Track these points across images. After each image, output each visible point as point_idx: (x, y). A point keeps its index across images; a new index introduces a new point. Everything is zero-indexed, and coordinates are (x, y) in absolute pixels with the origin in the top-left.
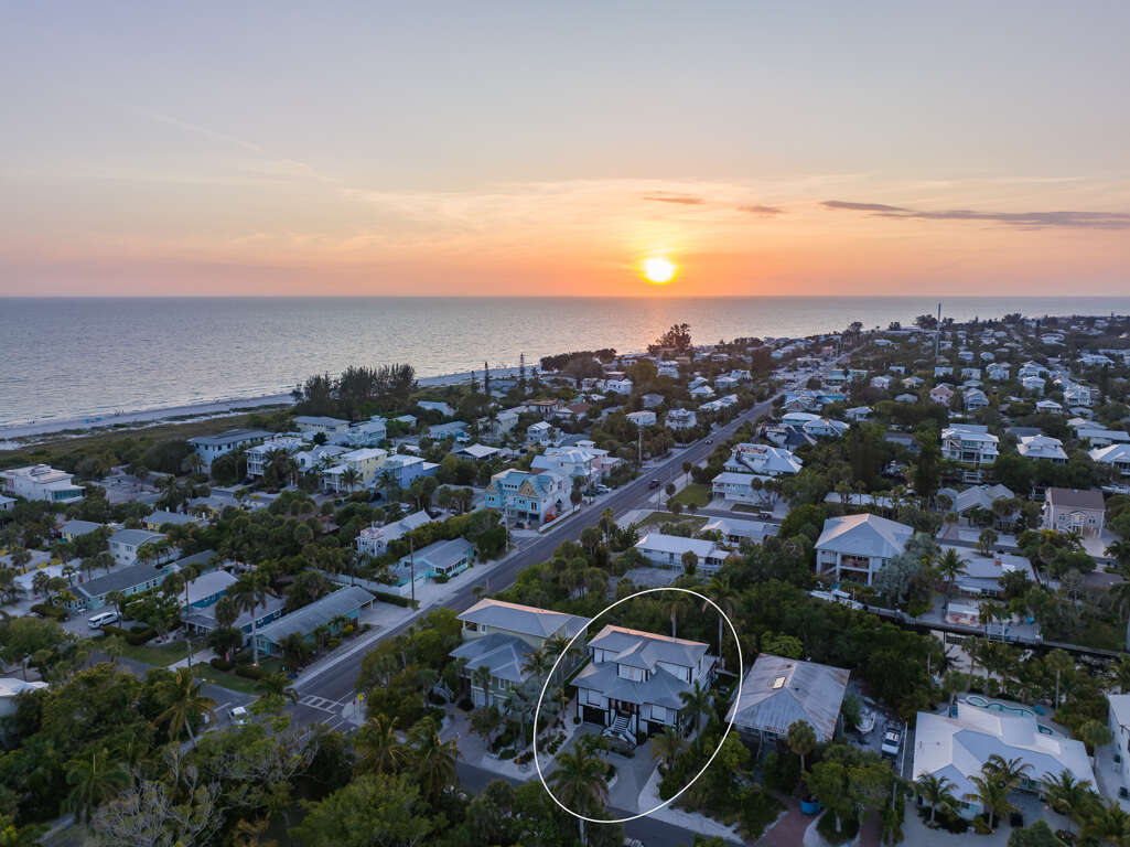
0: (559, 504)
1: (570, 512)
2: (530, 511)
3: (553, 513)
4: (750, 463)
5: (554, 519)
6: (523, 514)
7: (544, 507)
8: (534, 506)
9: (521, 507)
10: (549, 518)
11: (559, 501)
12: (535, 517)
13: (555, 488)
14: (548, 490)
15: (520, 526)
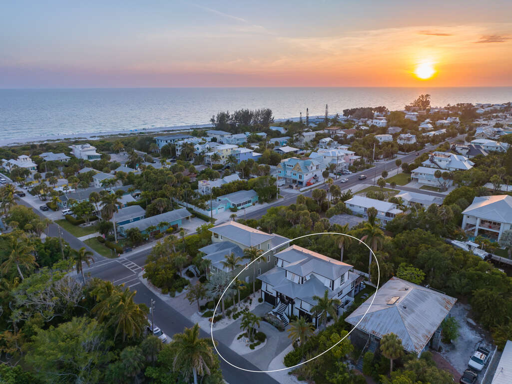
0: (315, 177)
1: (323, 182)
2: (299, 180)
3: (312, 182)
4: (439, 163)
5: (312, 185)
6: (295, 181)
7: (306, 178)
8: (300, 177)
9: (294, 177)
10: (308, 184)
11: (316, 176)
12: (301, 183)
13: (314, 168)
14: (310, 169)
15: (291, 187)
